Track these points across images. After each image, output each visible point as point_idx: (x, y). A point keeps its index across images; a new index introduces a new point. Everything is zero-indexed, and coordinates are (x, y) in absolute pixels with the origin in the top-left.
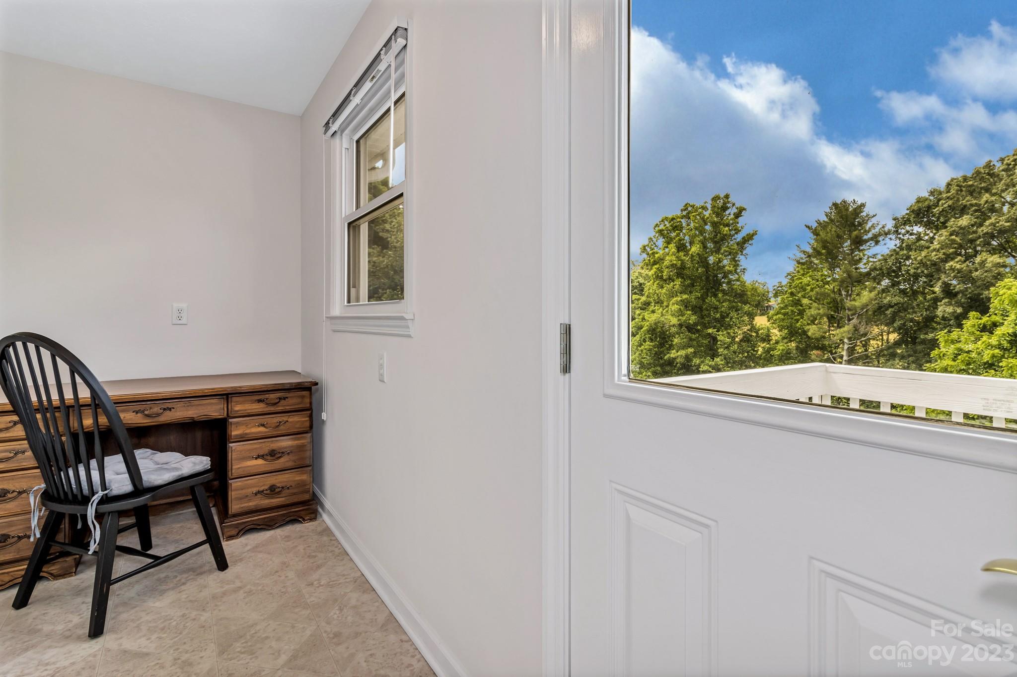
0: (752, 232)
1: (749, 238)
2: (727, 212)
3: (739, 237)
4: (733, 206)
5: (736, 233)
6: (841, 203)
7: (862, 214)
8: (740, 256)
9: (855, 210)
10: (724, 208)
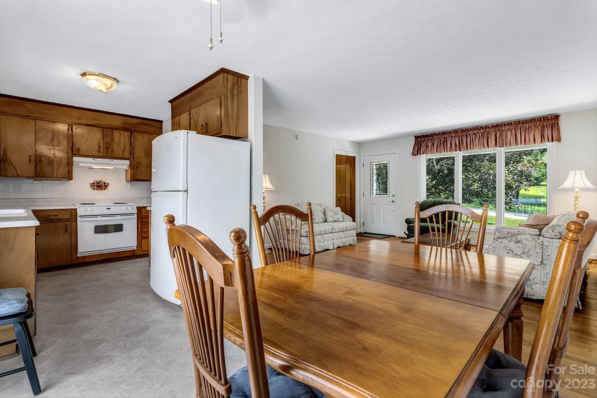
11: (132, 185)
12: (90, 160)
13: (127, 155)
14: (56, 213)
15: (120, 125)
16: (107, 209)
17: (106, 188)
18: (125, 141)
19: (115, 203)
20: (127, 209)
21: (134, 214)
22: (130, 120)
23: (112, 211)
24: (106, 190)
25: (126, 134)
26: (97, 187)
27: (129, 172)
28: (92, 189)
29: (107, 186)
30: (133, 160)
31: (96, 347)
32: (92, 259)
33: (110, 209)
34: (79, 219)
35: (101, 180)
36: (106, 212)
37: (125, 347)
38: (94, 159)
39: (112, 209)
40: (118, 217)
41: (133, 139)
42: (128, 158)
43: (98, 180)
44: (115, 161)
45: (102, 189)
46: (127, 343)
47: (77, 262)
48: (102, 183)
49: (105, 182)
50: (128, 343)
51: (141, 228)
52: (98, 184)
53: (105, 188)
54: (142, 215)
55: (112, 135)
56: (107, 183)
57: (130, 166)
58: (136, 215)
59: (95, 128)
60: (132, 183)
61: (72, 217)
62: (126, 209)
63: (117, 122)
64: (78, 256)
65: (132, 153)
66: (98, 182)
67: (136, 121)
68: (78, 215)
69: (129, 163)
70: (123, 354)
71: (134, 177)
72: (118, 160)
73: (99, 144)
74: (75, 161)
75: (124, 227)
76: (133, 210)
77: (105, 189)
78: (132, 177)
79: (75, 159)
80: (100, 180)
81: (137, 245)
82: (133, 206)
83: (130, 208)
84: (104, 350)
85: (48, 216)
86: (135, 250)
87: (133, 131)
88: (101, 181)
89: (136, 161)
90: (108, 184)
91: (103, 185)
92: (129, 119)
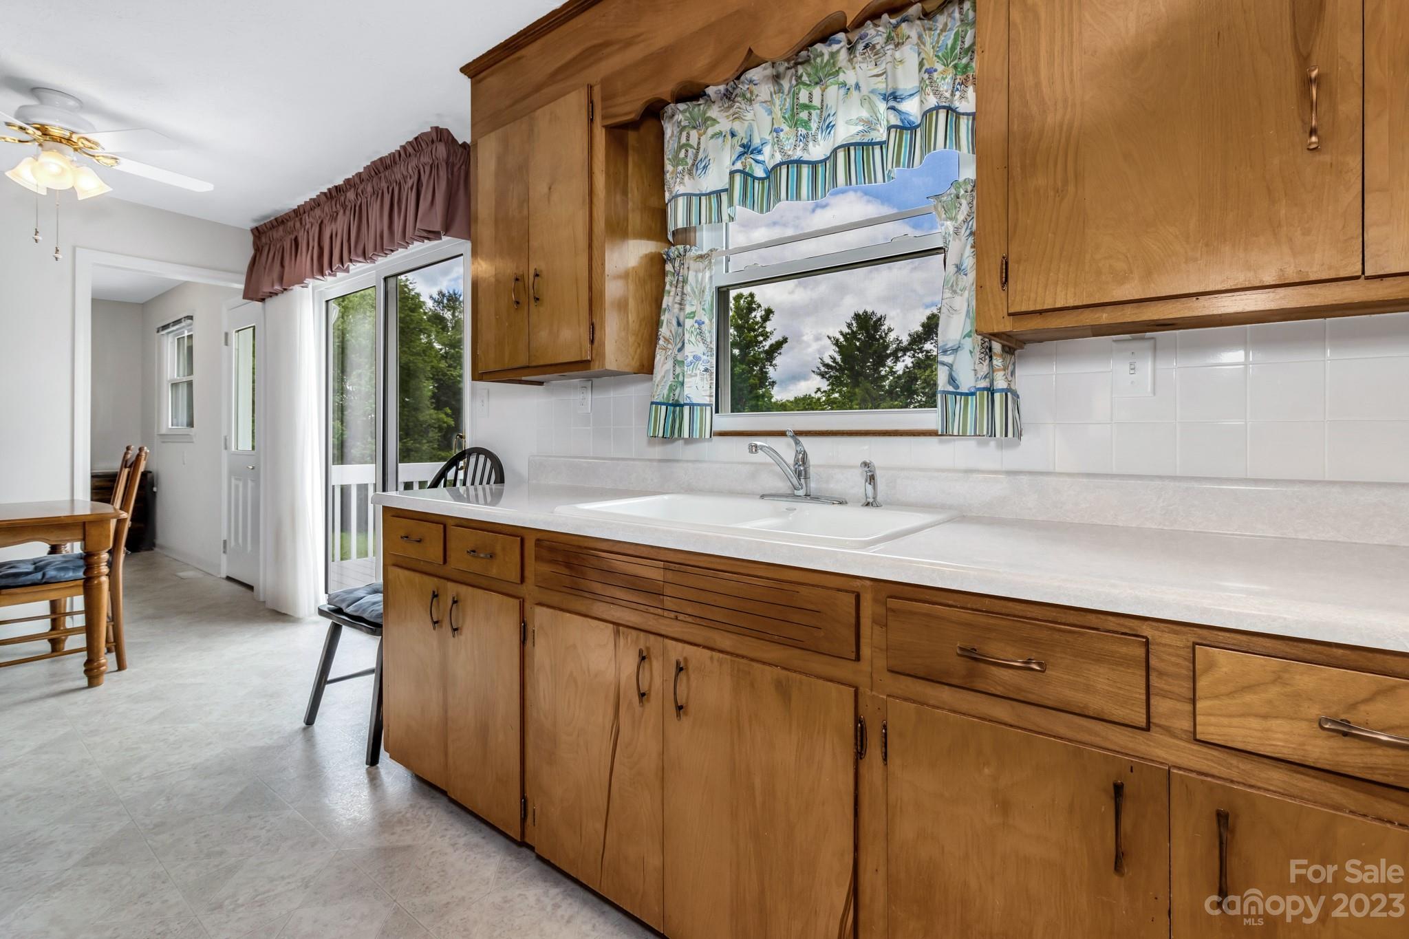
0: (781, 339)
1: (778, 346)
2: (753, 315)
3: (767, 345)
4: (758, 307)
5: (765, 340)
6: (863, 314)
7: (883, 328)
8: (769, 367)
9: (876, 322)
10: (750, 310)
31: (242, 793)
37: (169, 797)
46: (164, 807)
50: (160, 807)
70: (174, 782)
84: (222, 787)
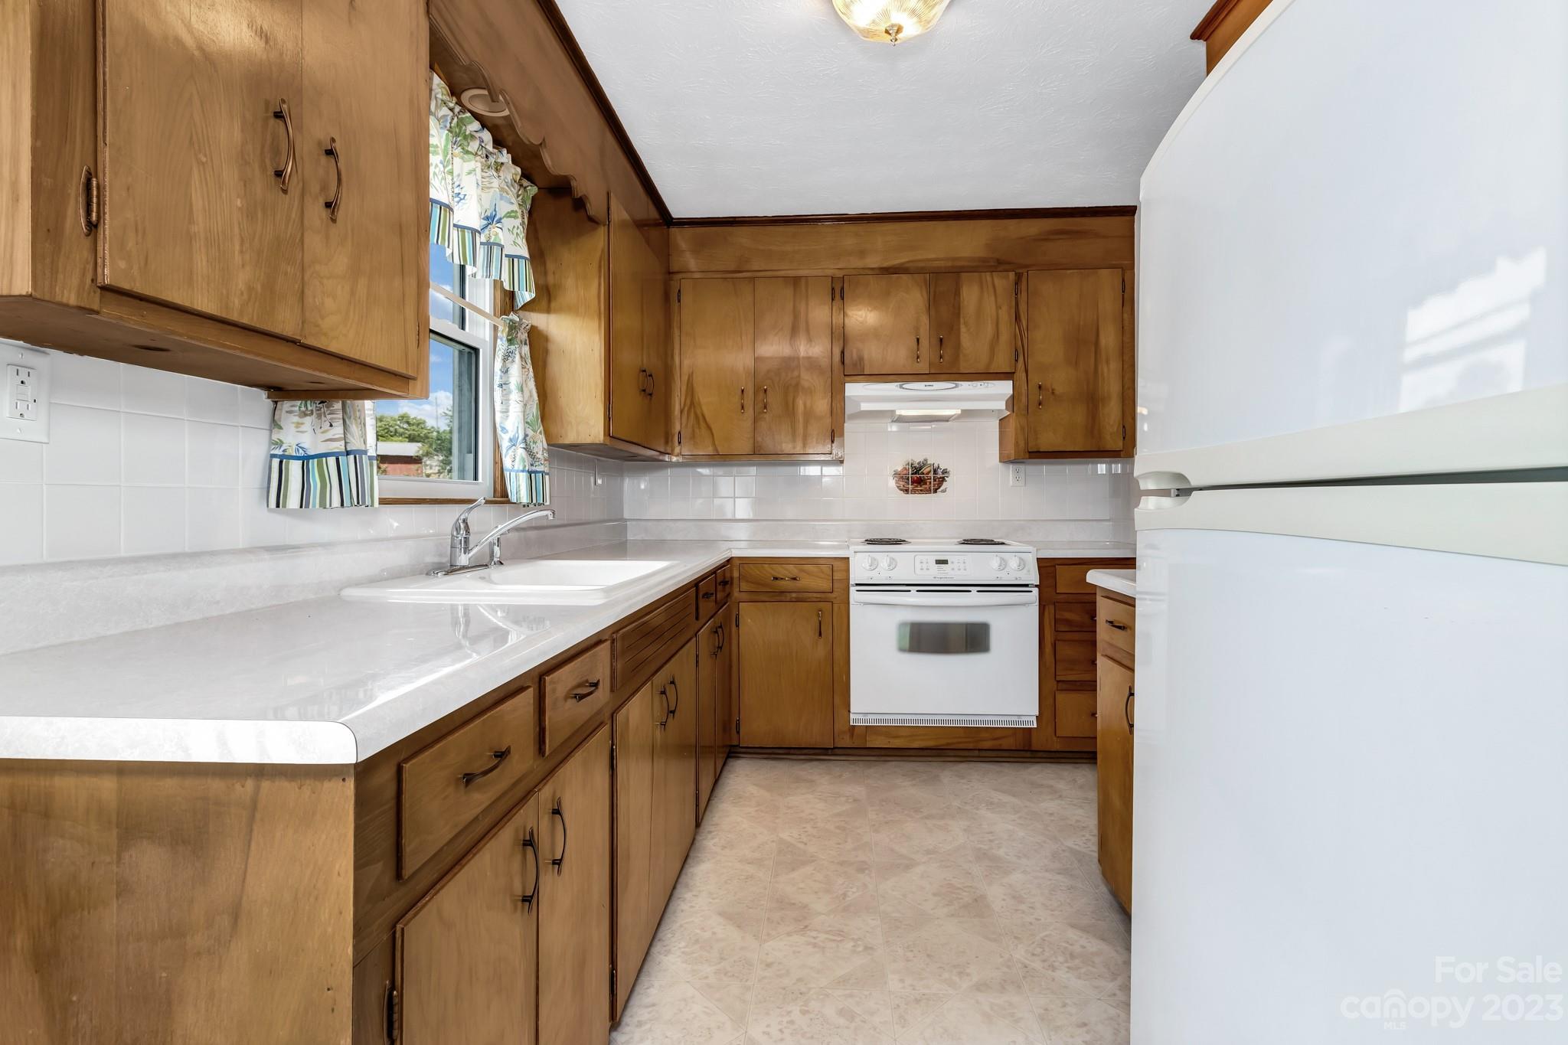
11: (1022, 475)
12: (891, 389)
13: (1002, 363)
14: (793, 570)
15: (982, 253)
16: (939, 562)
17: (939, 488)
18: (998, 307)
19: (966, 542)
20: (1003, 565)
21: (1027, 585)
22: (1013, 226)
23: (952, 574)
24: (939, 493)
25: (1003, 282)
26: (913, 483)
27: (1012, 425)
28: (901, 490)
29: (943, 478)
30: (1024, 374)
32: (891, 740)
33: (945, 562)
34: (855, 595)
35: (926, 460)
36: (934, 574)
38: (901, 387)
39: (952, 563)
40: (974, 597)
41: (1023, 297)
42: (1008, 370)
43: (918, 459)
44: (966, 388)
45: (928, 491)
47: (846, 741)
48: (928, 469)
49: (936, 465)
51: (1054, 646)
52: (916, 473)
53: (936, 487)
54: (1058, 591)
55: (957, 293)
56: (943, 467)
57: (1012, 402)
58: (1036, 591)
59: (904, 277)
60: (1022, 467)
61: (836, 585)
62: (1000, 565)
63: (970, 243)
64: (851, 724)
65: (1020, 351)
66: (915, 467)
67: (1034, 227)
68: (852, 582)
69: (1011, 392)
71: (1027, 443)
72: (975, 383)
73: (917, 329)
74: (849, 397)
75: (995, 638)
76: (1025, 571)
77: (935, 491)
78: (1022, 444)
79: (853, 390)
80: (922, 460)
81: (1037, 714)
82: (1023, 555)
83: (1013, 563)
85: (776, 579)
86: (1030, 729)
87: (1026, 266)
88: (924, 464)
89: (1036, 379)
90: (945, 472)
91: (932, 475)
92: (1012, 224)
